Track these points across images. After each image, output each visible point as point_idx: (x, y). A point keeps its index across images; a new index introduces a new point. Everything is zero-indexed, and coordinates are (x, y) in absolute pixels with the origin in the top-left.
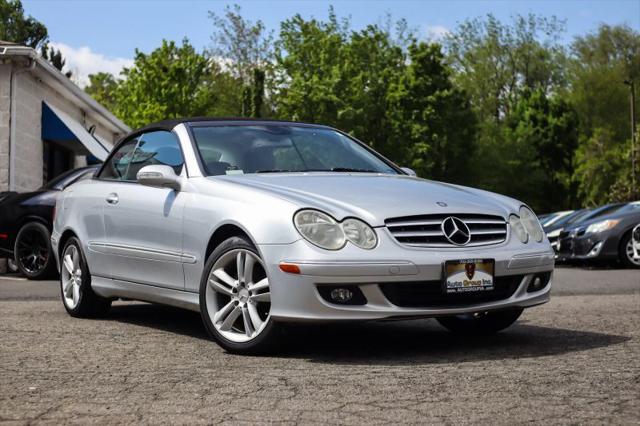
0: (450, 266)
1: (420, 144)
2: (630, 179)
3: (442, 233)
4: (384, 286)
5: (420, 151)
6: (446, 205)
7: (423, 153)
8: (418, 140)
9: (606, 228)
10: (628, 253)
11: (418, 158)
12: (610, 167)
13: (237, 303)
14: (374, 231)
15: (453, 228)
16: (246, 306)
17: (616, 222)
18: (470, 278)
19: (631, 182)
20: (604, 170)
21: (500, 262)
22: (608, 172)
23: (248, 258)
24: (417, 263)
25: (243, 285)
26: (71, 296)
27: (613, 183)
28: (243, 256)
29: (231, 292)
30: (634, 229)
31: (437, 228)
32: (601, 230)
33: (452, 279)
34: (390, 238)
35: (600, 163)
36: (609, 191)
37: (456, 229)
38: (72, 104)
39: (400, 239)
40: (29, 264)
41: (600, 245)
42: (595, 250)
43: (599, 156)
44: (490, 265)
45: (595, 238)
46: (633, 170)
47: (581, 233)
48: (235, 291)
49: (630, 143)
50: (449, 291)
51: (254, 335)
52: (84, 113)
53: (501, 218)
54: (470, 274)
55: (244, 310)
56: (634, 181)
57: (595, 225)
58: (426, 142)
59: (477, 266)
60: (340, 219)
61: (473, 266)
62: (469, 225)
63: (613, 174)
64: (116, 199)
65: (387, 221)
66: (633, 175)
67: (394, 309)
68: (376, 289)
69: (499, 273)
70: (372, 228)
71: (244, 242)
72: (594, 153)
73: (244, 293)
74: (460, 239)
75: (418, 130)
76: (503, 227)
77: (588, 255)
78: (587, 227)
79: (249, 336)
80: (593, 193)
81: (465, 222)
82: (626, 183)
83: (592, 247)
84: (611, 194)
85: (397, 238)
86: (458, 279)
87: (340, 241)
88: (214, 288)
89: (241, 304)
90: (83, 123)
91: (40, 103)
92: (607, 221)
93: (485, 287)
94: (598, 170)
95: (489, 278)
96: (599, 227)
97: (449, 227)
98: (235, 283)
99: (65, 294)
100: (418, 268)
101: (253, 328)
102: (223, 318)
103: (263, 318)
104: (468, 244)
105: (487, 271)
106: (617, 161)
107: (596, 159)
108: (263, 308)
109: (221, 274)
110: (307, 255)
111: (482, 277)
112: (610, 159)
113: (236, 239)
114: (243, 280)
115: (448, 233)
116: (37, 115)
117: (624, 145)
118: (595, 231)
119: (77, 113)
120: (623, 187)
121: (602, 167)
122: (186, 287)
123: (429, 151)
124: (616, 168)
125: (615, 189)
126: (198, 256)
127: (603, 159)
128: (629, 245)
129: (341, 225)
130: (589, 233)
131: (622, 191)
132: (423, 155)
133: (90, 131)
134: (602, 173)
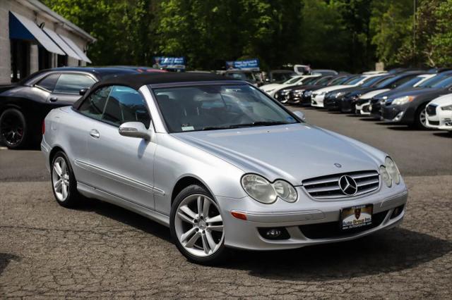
0: (345, 212)
1: (264, 17)
2: (412, 44)
3: (339, 188)
4: (301, 227)
5: (264, 22)
6: (340, 166)
7: (266, 23)
8: (263, 14)
9: (406, 102)
10: (421, 119)
11: (262, 27)
12: (398, 35)
13: (197, 230)
14: (295, 189)
15: (346, 183)
16: (204, 232)
17: (413, 98)
18: (357, 218)
19: (413, 47)
20: (393, 37)
21: (376, 205)
22: (397, 39)
23: (205, 200)
24: (324, 211)
25: (202, 218)
26: (61, 191)
27: (399, 47)
28: (202, 200)
29: (193, 222)
30: (427, 106)
31: (335, 184)
32: (403, 103)
33: (346, 221)
34: (305, 193)
35: (391, 32)
36: (397, 52)
37: (348, 184)
38: (28, 9)
39: (313, 194)
40: (9, 138)
41: (402, 113)
42: (398, 117)
43: (390, 27)
44: (370, 208)
45: (399, 108)
46: (414, 38)
47: (389, 104)
48: (196, 221)
49: (412, 18)
50: (344, 228)
51: (210, 253)
52: (36, 13)
53: (375, 172)
54: (358, 215)
55: (202, 235)
56: (415, 47)
57: (398, 99)
58: (268, 15)
59: (362, 210)
60: (272, 181)
61: (360, 210)
62: (356, 180)
63: (400, 40)
64: (98, 135)
65: (304, 181)
66: (414, 42)
67: (309, 241)
68: (298, 230)
69: (375, 212)
70: (293, 186)
71: (203, 190)
72: (388, 25)
73: (202, 223)
74: (351, 191)
75: (262, 7)
76: (377, 177)
77: (393, 120)
78: (393, 100)
79: (207, 253)
80: (386, 53)
81: (353, 178)
82: (409, 47)
83: (396, 114)
84: (399, 55)
85: (310, 193)
86: (350, 219)
87: (273, 197)
88: (180, 218)
89: (201, 231)
90: (35, 21)
91: (8, 13)
92: (407, 97)
93: (366, 223)
94: (389, 37)
95: (369, 216)
96: (401, 101)
97: (343, 183)
98: (196, 216)
99: (56, 189)
100: (325, 214)
101: (209, 247)
102: (188, 239)
103: (217, 242)
104: (355, 194)
105: (368, 212)
106: (402, 31)
107: (388, 29)
108: (217, 235)
109: (185, 209)
110: (252, 207)
111: (365, 216)
112: (398, 30)
113: (196, 187)
114: (202, 215)
115: (343, 187)
116: (6, 21)
117: (408, 20)
118: (398, 103)
119: (31, 14)
120: (407, 49)
121: (392, 35)
122: (156, 209)
123: (270, 22)
124: (403, 36)
125: (402, 51)
126: (166, 192)
127: (393, 29)
128: (422, 114)
129: (273, 185)
130: (395, 104)
131: (406, 53)
132: (266, 25)
133: (41, 26)
134: (392, 39)
